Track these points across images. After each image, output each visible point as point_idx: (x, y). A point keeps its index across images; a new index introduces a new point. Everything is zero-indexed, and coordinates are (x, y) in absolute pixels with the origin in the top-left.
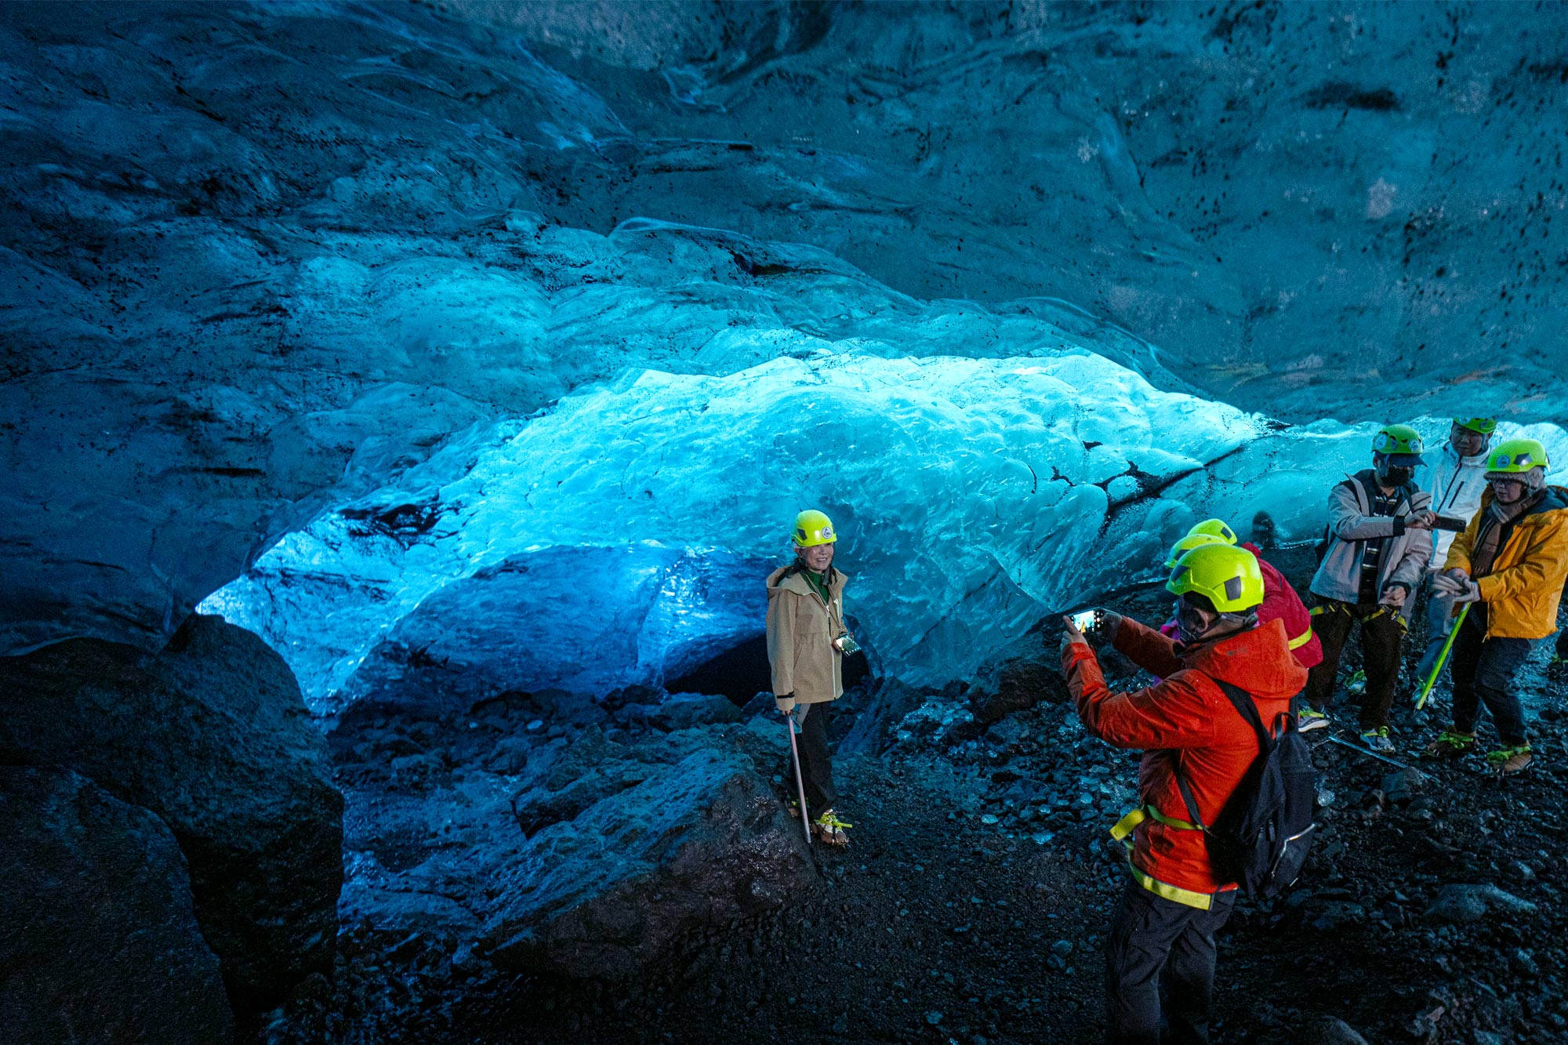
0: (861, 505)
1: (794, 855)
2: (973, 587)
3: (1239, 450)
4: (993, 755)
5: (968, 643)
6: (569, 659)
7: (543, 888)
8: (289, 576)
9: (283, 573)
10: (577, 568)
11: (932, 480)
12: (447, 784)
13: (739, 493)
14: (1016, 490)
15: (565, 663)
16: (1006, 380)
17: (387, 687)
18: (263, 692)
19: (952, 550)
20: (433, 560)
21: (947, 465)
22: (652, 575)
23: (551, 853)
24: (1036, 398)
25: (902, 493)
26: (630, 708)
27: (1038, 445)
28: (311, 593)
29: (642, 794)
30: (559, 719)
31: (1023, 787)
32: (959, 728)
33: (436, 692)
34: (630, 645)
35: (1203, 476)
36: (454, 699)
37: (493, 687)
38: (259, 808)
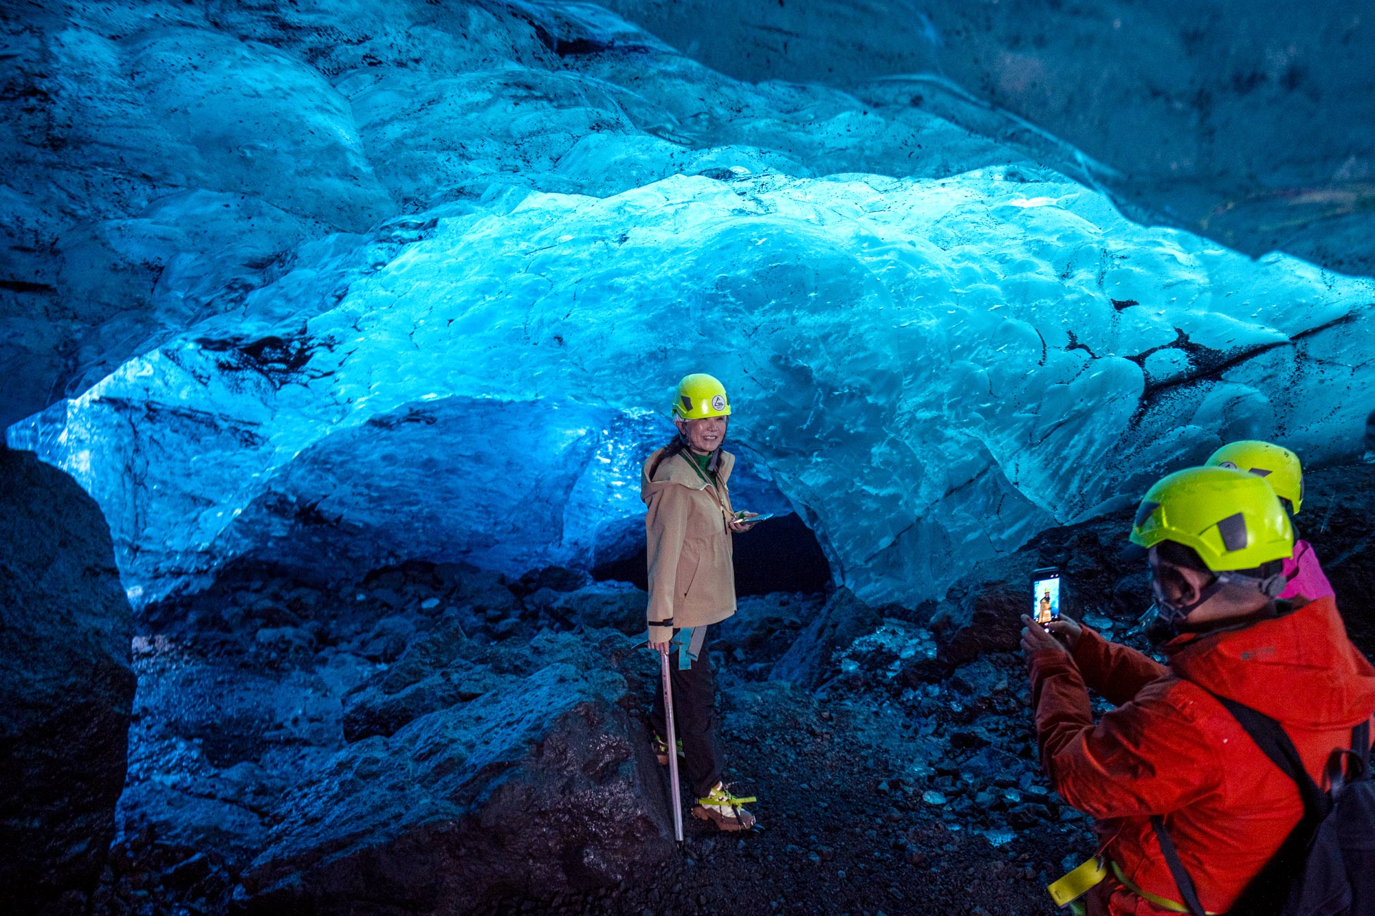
0: (822, 368)
1: (644, 819)
2: (956, 484)
3: (1347, 319)
4: (956, 707)
5: (949, 554)
6: (481, 529)
7: (327, 821)
8: (155, 411)
9: (148, 407)
10: (494, 423)
11: (910, 342)
12: (308, 667)
13: (669, 346)
14: (1019, 361)
15: (475, 533)
16: (1005, 214)
17: (270, 544)
18: (63, 544)
19: (931, 433)
20: (308, 403)
21: (929, 323)
22: (580, 439)
23: (350, 776)
24: (1048, 239)
25: (873, 357)
26: (543, 593)
27: (1050, 302)
28: (176, 431)
29: (473, 713)
30: (459, 599)
31: (989, 758)
32: (918, 666)
33: (326, 555)
34: (554, 518)
35: (1288, 354)
36: (346, 564)
37: (392, 554)
38: (25, 683)
